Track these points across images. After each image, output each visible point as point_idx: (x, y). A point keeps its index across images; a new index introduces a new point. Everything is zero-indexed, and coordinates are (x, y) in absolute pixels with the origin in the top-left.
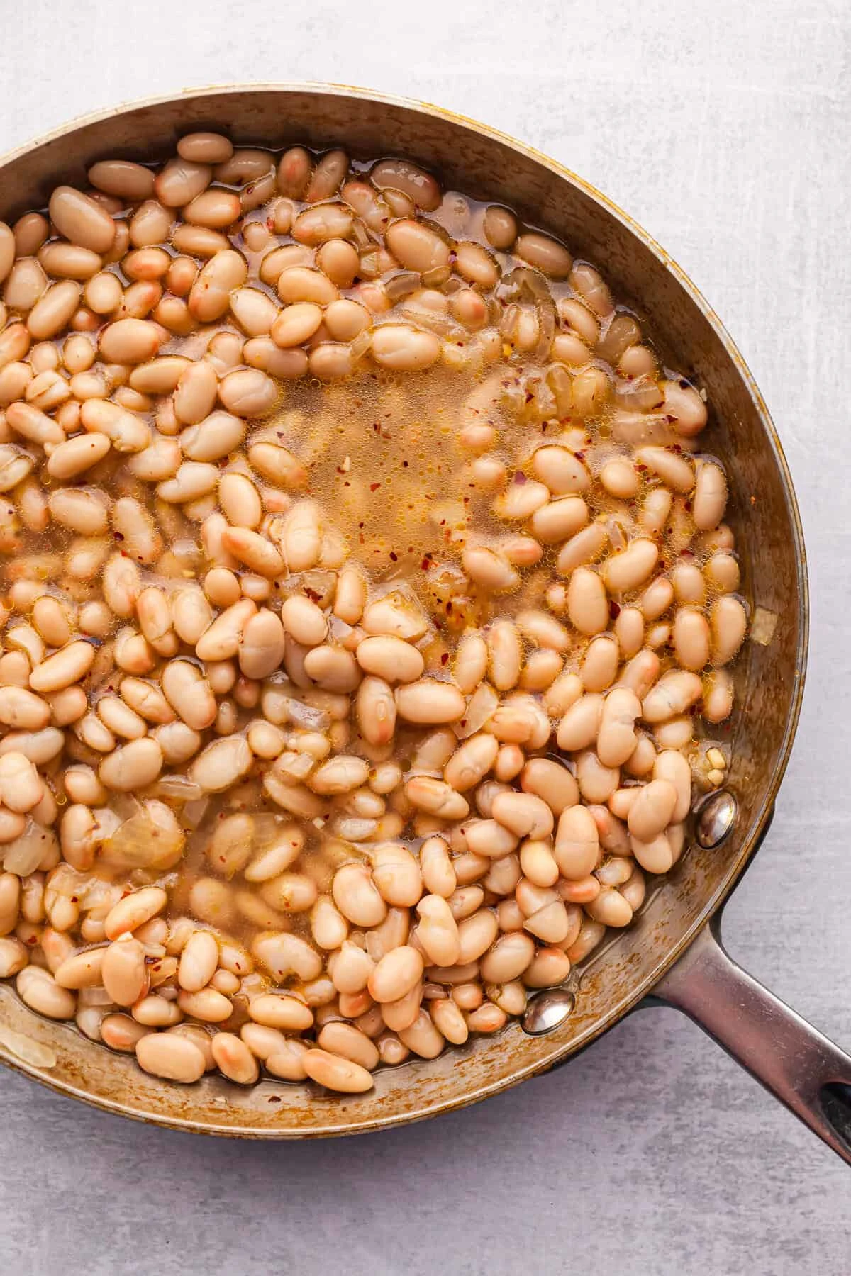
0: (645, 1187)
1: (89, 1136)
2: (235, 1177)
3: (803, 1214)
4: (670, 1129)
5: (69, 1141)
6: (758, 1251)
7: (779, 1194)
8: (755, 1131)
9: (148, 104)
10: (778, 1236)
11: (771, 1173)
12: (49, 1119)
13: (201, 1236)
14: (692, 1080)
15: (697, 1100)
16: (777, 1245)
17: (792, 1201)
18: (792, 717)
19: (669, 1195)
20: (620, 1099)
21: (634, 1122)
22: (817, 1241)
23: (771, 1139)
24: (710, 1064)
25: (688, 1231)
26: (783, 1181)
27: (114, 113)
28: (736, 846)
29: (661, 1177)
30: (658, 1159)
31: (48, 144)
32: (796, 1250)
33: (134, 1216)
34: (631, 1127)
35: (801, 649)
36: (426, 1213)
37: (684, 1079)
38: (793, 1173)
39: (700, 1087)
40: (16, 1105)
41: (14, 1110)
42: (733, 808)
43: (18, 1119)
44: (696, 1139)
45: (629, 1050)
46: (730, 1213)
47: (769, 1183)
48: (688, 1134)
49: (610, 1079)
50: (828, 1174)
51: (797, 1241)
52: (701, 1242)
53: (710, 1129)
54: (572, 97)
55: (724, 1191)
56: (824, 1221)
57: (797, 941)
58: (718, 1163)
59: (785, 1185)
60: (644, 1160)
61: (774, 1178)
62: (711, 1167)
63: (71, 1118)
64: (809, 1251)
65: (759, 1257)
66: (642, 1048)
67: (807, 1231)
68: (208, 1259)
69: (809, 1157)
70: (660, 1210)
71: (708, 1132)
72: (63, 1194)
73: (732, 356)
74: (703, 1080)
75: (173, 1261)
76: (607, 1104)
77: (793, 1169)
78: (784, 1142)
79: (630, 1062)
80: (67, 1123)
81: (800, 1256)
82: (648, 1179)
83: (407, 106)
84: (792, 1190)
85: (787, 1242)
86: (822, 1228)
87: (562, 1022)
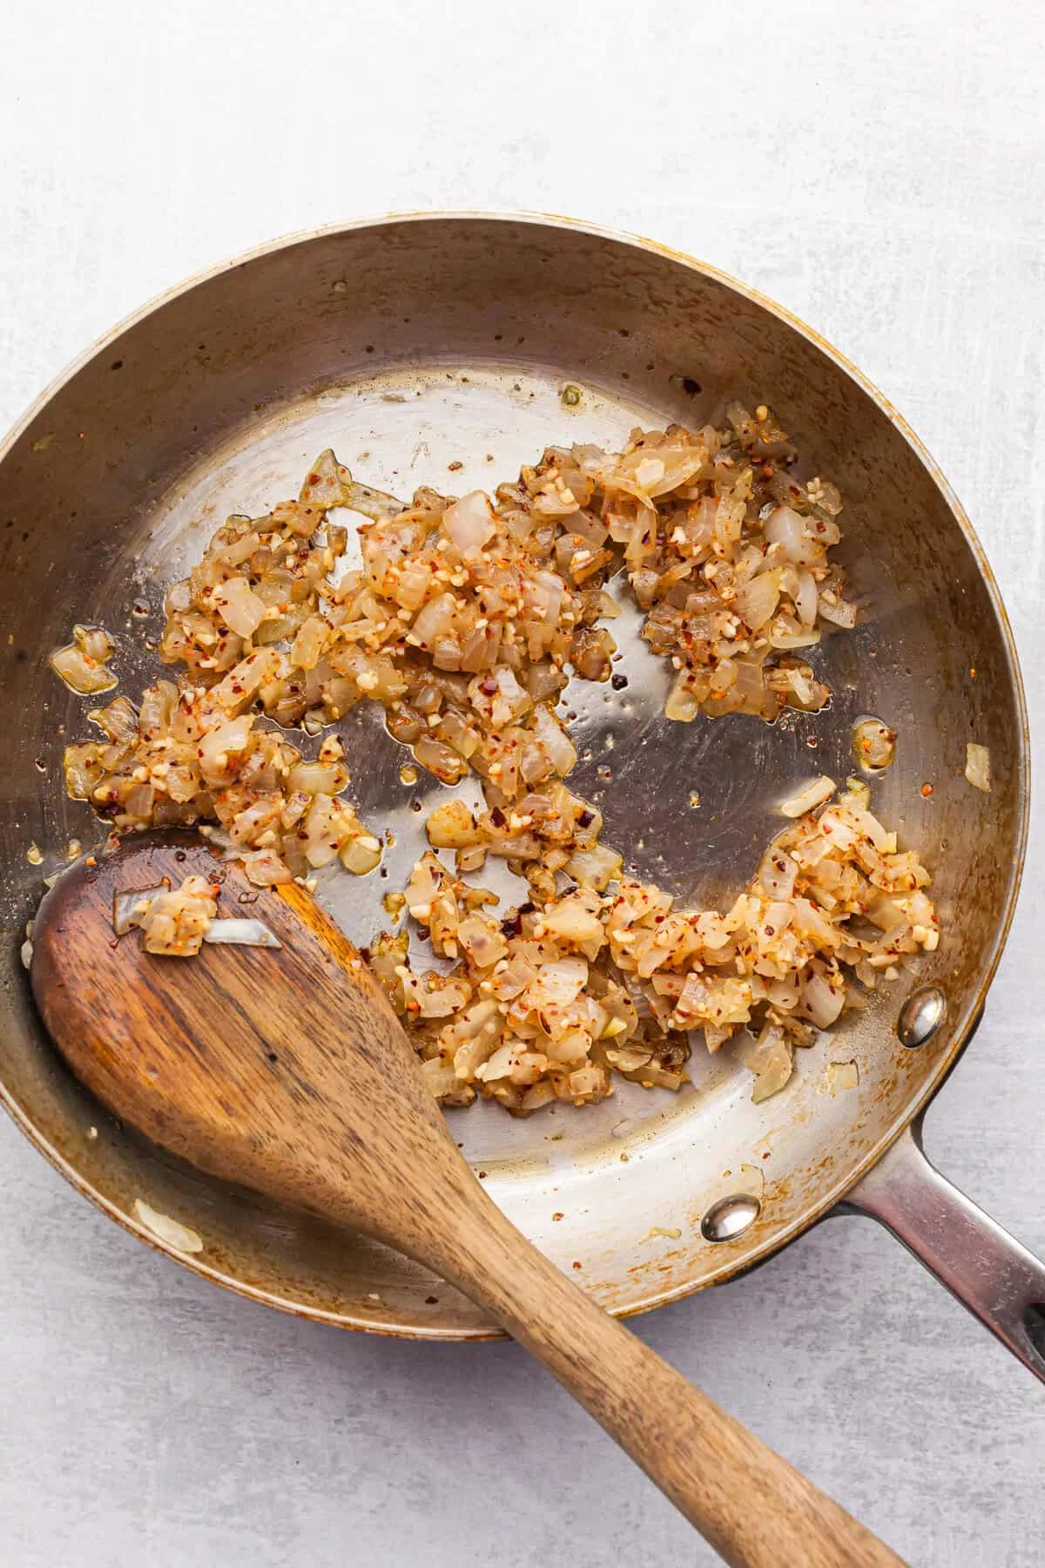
0: (823, 1426)
1: (217, 1340)
2: (374, 1394)
3: (997, 1464)
4: (854, 1362)
5: (196, 1346)
6: (946, 1503)
7: (972, 1441)
8: (947, 1370)
9: (351, 227)
10: (968, 1487)
11: (965, 1417)
12: (174, 1319)
13: (335, 1459)
14: (881, 1308)
15: (885, 1331)
16: (967, 1498)
17: (985, 1449)
18: (1008, 907)
19: (849, 1436)
20: (799, 1327)
21: (815, 1354)
22: (1011, 1495)
23: (965, 1380)
24: (901, 1292)
25: (870, 1477)
26: (976, 1426)
27: (314, 236)
28: (942, 1044)
29: (843, 1416)
30: (839, 1395)
31: (243, 265)
32: (988, 1504)
33: (263, 1431)
34: (812, 1359)
35: (1020, 834)
36: (582, 1444)
37: (872, 1308)
38: (987, 1418)
39: (889, 1318)
40: (140, 1302)
41: (138, 1308)
42: (940, 1003)
43: (141, 1318)
44: (883, 1376)
45: (813, 1273)
46: (916, 1459)
47: (960, 1427)
48: (873, 1369)
49: (791, 1305)
50: (1026, 1421)
51: (989, 1494)
52: (883, 1490)
53: (898, 1365)
54: (791, 236)
55: (911, 1434)
56: (1021, 1474)
57: (1000, 1160)
58: (905, 1403)
59: (979, 1431)
60: (824, 1395)
61: (966, 1423)
62: (898, 1406)
63: (199, 1320)
64: (1002, 1506)
65: (946, 1510)
66: (826, 1271)
67: (1001, 1484)
68: (341, 1483)
69: (1005, 1400)
70: (840, 1453)
71: (895, 1369)
72: (185, 1403)
73: (958, 518)
74: (893, 1310)
75: (303, 1484)
76: (787, 1331)
77: (987, 1413)
78: (978, 1383)
79: (812, 1286)
80: (195, 1325)
81: (991, 1511)
82: (828, 1418)
83: (624, 241)
84: (985, 1437)
85: (979, 1494)
86: (1016, 1481)
87: (746, 1229)
